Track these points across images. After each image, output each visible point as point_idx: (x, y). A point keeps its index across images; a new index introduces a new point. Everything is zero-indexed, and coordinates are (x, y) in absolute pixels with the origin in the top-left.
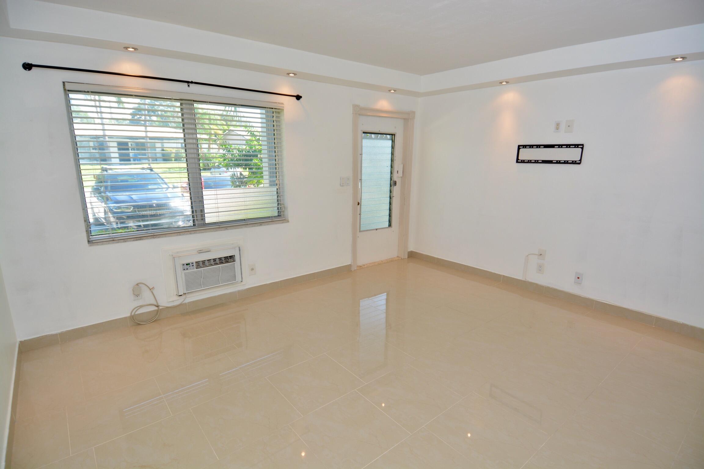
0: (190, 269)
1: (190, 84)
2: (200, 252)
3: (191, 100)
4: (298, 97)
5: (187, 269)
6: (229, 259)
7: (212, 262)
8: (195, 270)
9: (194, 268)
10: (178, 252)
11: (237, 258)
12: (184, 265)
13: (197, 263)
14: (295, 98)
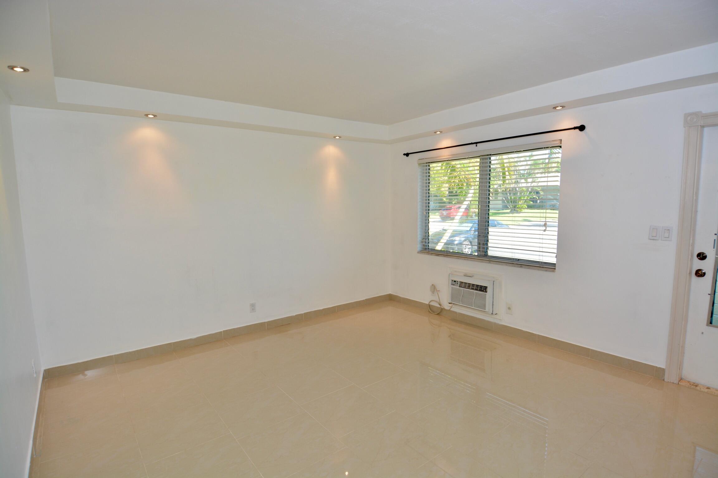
0: (455, 285)
1: (478, 144)
2: (466, 275)
3: (488, 155)
4: (582, 128)
5: (454, 285)
6: (483, 289)
7: (475, 287)
8: (458, 287)
9: (457, 286)
10: (456, 271)
11: (489, 290)
12: (452, 281)
13: (461, 283)
14: (577, 130)
